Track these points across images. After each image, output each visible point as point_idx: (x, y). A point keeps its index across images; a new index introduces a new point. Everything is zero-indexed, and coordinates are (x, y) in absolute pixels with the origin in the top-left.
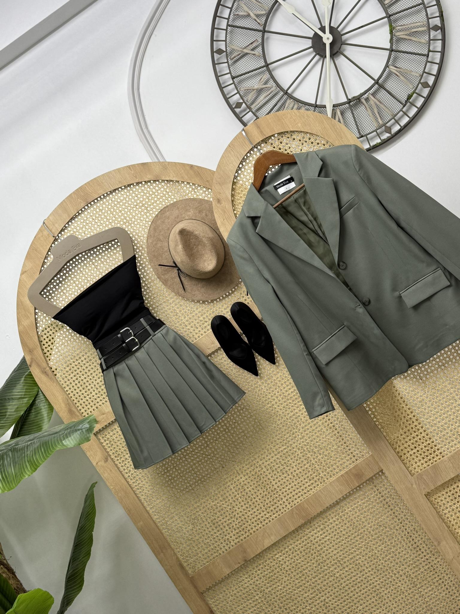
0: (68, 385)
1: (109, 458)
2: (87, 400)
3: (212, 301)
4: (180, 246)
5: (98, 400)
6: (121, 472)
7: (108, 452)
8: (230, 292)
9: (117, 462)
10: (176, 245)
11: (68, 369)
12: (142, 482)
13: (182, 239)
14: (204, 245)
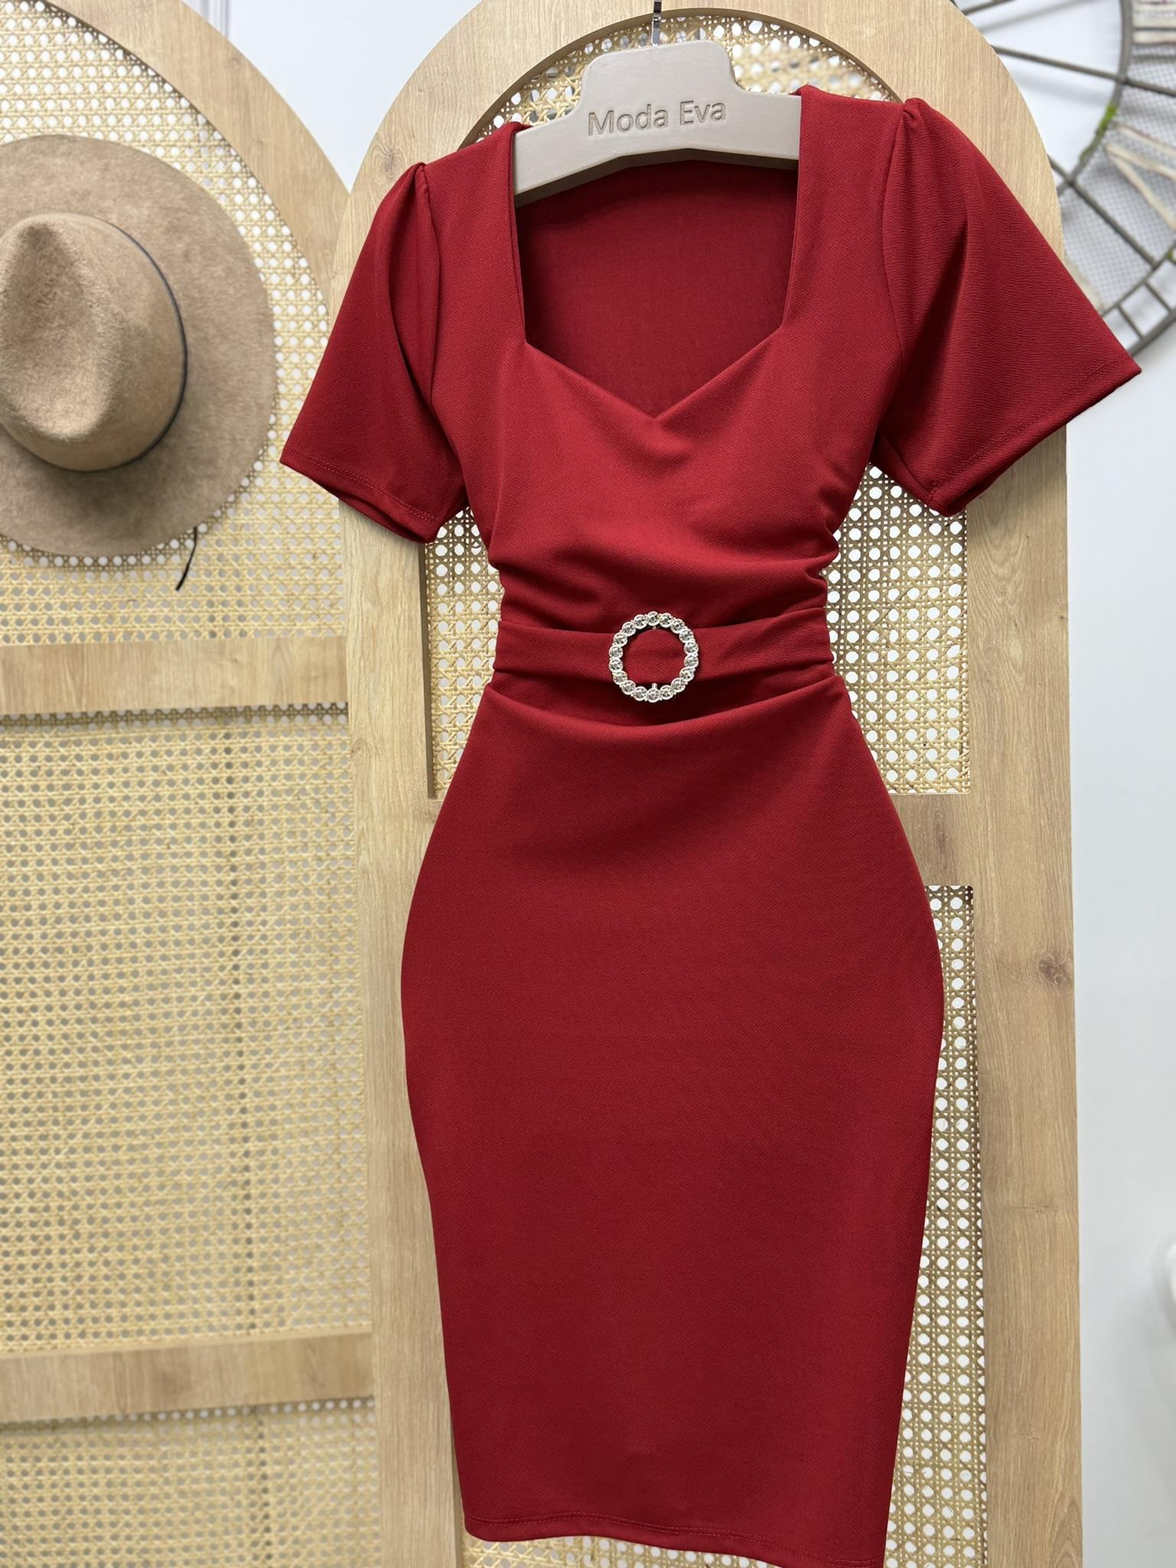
14: (90, 337)
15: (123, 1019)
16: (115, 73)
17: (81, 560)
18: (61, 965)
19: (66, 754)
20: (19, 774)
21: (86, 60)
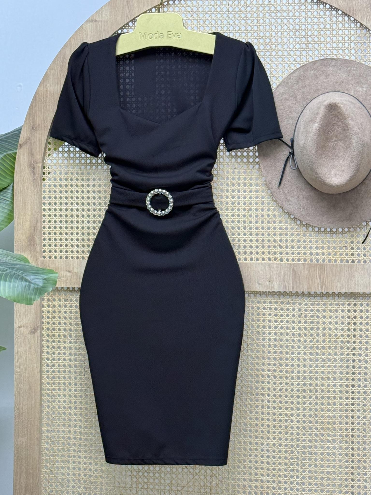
0: (50, 204)
1: (38, 331)
2: (61, 240)
3: (307, 226)
4: (317, 125)
5: (75, 249)
6: (42, 359)
7: (43, 323)
8: (340, 230)
9: (44, 343)
10: (312, 121)
11: (63, 183)
12: (59, 390)
13: (325, 116)
14: (348, 147)
15: (328, 423)
16: (356, 33)
17: (325, 229)
18: (304, 397)
19: (313, 309)
20: (294, 316)
21: (345, 27)
